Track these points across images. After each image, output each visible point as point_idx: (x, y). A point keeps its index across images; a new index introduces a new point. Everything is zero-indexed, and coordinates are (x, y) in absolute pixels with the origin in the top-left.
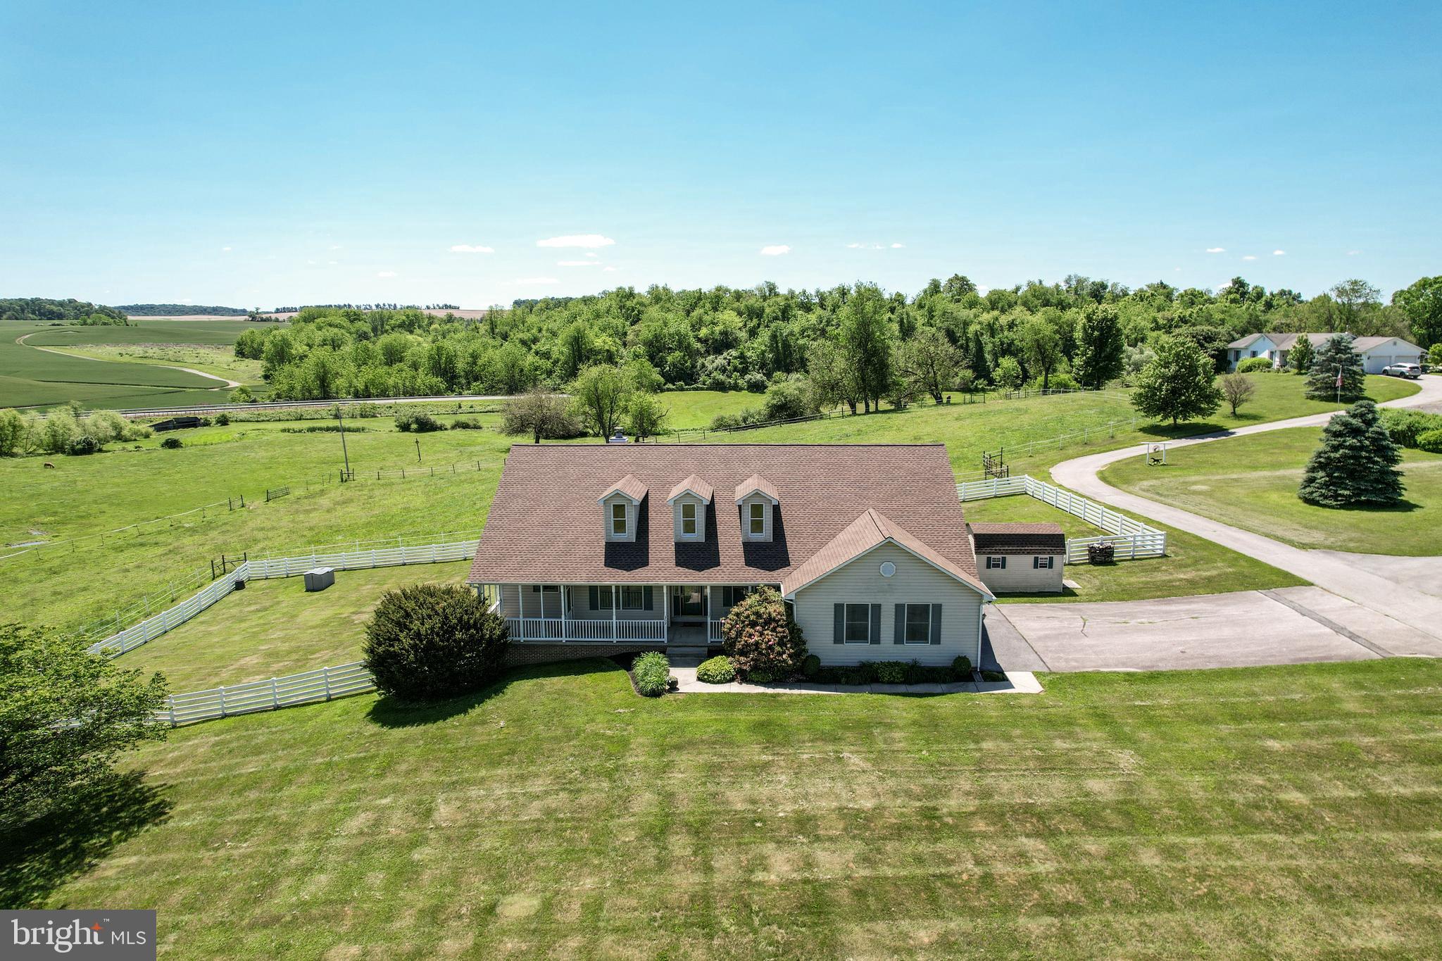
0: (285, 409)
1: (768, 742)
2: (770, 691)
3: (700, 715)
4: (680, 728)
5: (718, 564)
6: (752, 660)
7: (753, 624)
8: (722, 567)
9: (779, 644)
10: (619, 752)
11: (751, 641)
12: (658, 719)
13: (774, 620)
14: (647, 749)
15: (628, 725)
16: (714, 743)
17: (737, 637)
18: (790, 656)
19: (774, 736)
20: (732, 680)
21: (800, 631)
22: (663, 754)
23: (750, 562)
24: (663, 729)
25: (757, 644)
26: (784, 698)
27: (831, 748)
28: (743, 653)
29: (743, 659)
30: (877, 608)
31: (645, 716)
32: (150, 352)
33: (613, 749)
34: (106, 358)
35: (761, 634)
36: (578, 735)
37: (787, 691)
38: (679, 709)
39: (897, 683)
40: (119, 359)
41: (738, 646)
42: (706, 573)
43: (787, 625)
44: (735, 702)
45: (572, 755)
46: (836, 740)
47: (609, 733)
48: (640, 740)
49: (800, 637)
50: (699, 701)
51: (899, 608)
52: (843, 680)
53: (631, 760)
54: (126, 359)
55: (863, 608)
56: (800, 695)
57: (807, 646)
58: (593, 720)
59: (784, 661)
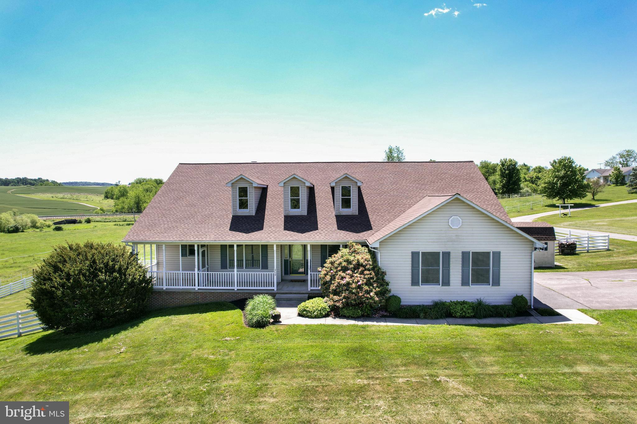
0: (118, 216)
1: (362, 366)
2: (360, 323)
3: (299, 342)
4: (278, 353)
5: (317, 229)
6: (344, 298)
7: (344, 269)
8: (319, 230)
9: (366, 284)
10: (216, 375)
11: (343, 282)
12: (260, 345)
13: (362, 265)
14: (243, 373)
15: (231, 350)
16: (308, 367)
17: (331, 280)
18: (376, 294)
19: (367, 361)
20: (327, 316)
21: (384, 273)
22: (258, 378)
23: (340, 227)
24: (262, 354)
25: (348, 284)
26: (373, 329)
27: (425, 372)
28: (336, 293)
29: (336, 298)
30: (447, 255)
31: (248, 343)
32: (66, 196)
33: (211, 372)
34: (46, 199)
35: (352, 276)
36: (183, 359)
37: (375, 323)
38: (279, 338)
39: (468, 317)
40: (52, 199)
41: (333, 287)
42: (307, 234)
43: (373, 269)
44: (329, 332)
45: (171, 378)
46: (428, 364)
47: (212, 357)
48: (239, 364)
49: (383, 280)
50: (298, 330)
51: (465, 255)
52: (422, 315)
53: (225, 383)
54: (55, 199)
55: (435, 255)
56: (387, 326)
57: (390, 287)
58: (201, 347)
59: (372, 298)
